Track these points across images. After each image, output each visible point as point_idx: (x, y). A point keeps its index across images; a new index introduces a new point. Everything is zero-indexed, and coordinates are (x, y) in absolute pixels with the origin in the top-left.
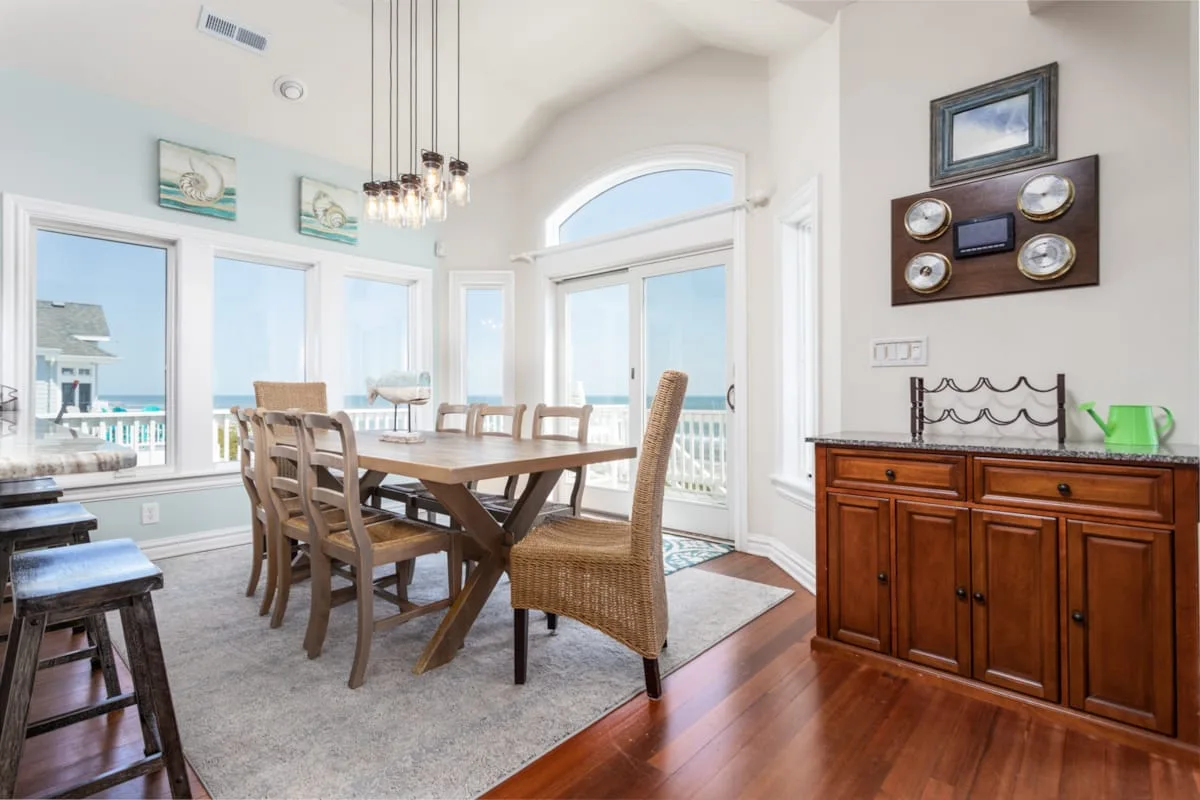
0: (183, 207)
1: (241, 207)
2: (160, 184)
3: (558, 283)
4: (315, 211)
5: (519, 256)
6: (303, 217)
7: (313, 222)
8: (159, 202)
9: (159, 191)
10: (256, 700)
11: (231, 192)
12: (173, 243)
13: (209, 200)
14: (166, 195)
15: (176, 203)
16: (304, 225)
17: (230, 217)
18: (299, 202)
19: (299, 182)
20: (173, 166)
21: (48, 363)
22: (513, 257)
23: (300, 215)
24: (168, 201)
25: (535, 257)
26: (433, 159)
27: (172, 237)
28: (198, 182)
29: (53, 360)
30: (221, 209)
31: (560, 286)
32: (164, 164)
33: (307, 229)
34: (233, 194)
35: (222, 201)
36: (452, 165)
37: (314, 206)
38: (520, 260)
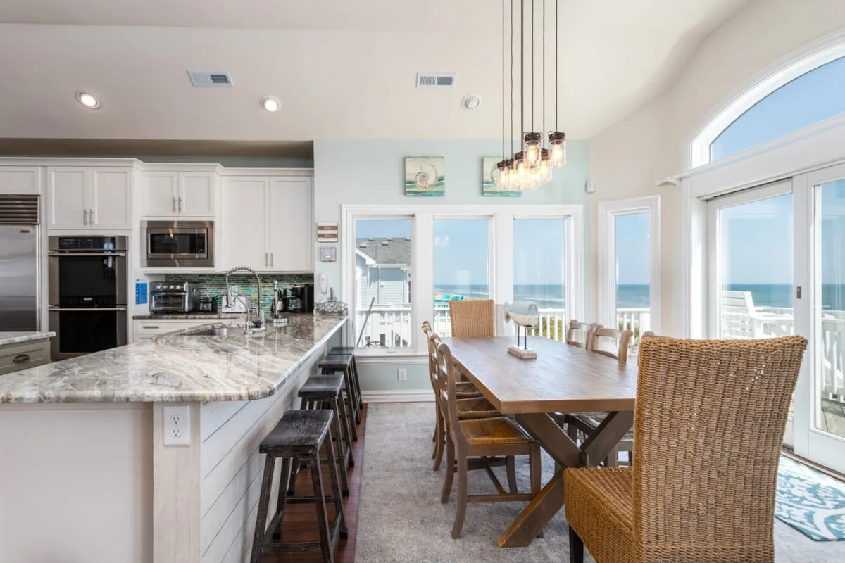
0: (417, 194)
1: (448, 187)
2: (405, 183)
3: (707, 200)
4: (492, 178)
5: (664, 181)
6: (484, 185)
7: (490, 186)
8: (406, 193)
9: (405, 187)
10: (401, 520)
11: (441, 179)
12: (413, 216)
13: (430, 187)
14: (410, 189)
15: (413, 192)
16: (485, 190)
17: (441, 194)
18: (482, 175)
19: (482, 161)
20: (412, 170)
21: (403, 271)
22: (658, 183)
23: (483, 183)
24: (409, 192)
25: (681, 179)
26: (532, 138)
27: (411, 213)
28: (424, 177)
29: (405, 269)
30: (436, 191)
31: (710, 203)
32: (407, 171)
33: (487, 192)
34: (442, 180)
35: (437, 185)
36: (551, 137)
37: (491, 174)
38: (666, 183)
